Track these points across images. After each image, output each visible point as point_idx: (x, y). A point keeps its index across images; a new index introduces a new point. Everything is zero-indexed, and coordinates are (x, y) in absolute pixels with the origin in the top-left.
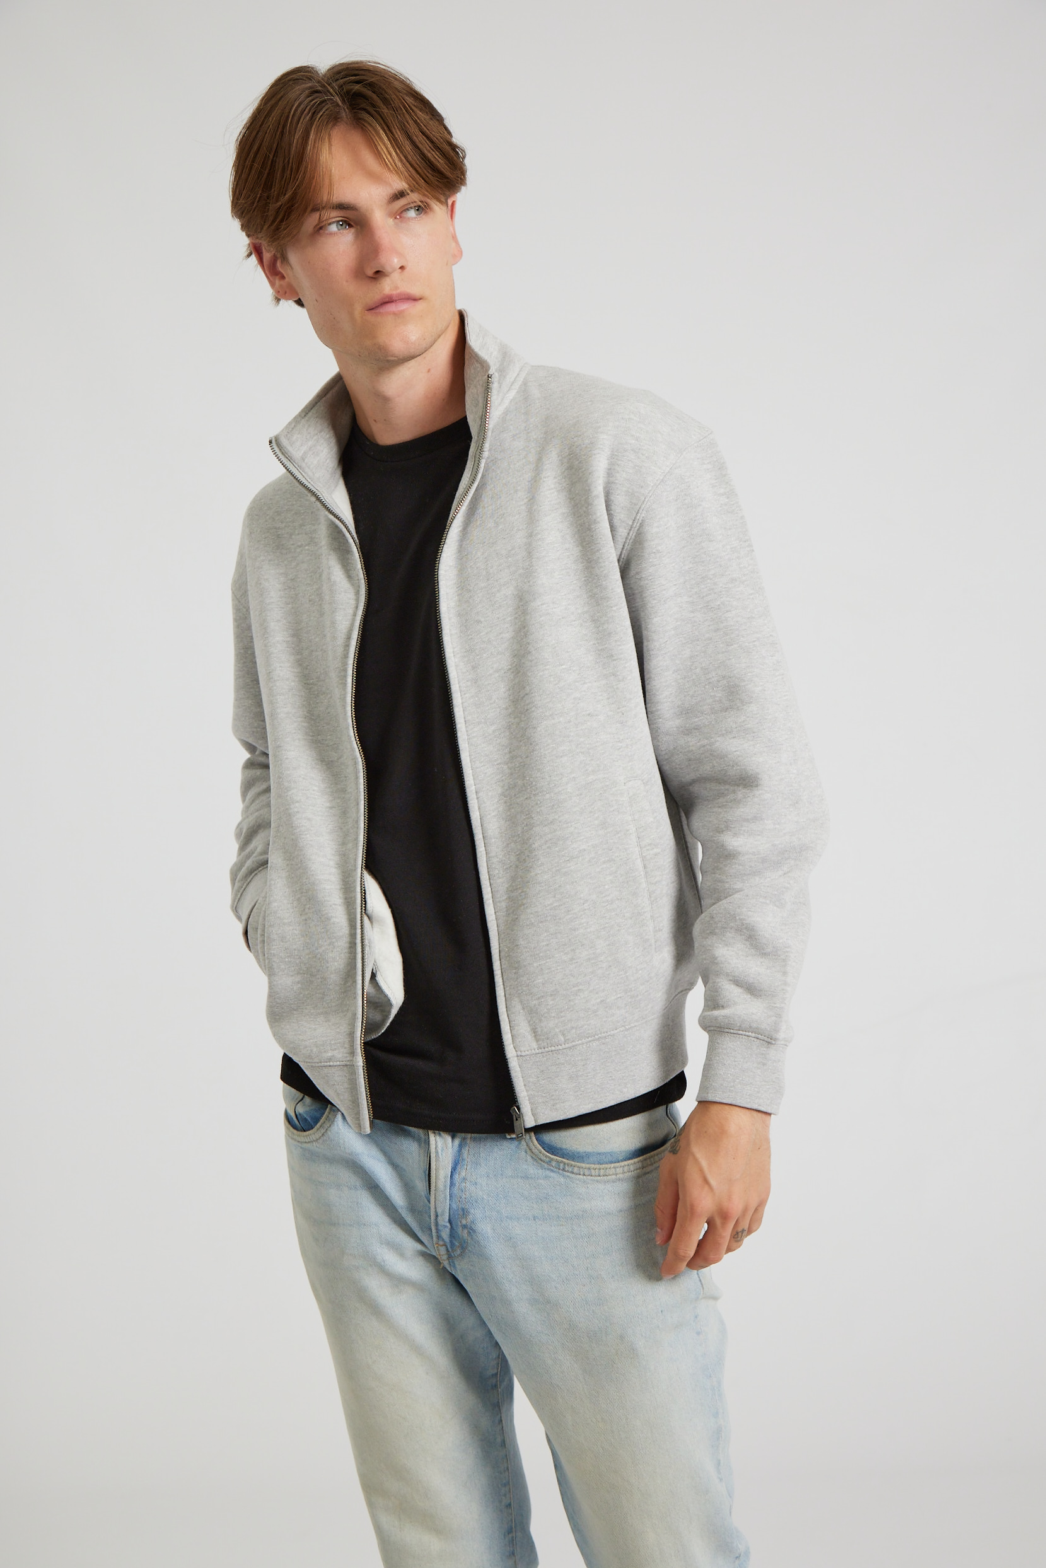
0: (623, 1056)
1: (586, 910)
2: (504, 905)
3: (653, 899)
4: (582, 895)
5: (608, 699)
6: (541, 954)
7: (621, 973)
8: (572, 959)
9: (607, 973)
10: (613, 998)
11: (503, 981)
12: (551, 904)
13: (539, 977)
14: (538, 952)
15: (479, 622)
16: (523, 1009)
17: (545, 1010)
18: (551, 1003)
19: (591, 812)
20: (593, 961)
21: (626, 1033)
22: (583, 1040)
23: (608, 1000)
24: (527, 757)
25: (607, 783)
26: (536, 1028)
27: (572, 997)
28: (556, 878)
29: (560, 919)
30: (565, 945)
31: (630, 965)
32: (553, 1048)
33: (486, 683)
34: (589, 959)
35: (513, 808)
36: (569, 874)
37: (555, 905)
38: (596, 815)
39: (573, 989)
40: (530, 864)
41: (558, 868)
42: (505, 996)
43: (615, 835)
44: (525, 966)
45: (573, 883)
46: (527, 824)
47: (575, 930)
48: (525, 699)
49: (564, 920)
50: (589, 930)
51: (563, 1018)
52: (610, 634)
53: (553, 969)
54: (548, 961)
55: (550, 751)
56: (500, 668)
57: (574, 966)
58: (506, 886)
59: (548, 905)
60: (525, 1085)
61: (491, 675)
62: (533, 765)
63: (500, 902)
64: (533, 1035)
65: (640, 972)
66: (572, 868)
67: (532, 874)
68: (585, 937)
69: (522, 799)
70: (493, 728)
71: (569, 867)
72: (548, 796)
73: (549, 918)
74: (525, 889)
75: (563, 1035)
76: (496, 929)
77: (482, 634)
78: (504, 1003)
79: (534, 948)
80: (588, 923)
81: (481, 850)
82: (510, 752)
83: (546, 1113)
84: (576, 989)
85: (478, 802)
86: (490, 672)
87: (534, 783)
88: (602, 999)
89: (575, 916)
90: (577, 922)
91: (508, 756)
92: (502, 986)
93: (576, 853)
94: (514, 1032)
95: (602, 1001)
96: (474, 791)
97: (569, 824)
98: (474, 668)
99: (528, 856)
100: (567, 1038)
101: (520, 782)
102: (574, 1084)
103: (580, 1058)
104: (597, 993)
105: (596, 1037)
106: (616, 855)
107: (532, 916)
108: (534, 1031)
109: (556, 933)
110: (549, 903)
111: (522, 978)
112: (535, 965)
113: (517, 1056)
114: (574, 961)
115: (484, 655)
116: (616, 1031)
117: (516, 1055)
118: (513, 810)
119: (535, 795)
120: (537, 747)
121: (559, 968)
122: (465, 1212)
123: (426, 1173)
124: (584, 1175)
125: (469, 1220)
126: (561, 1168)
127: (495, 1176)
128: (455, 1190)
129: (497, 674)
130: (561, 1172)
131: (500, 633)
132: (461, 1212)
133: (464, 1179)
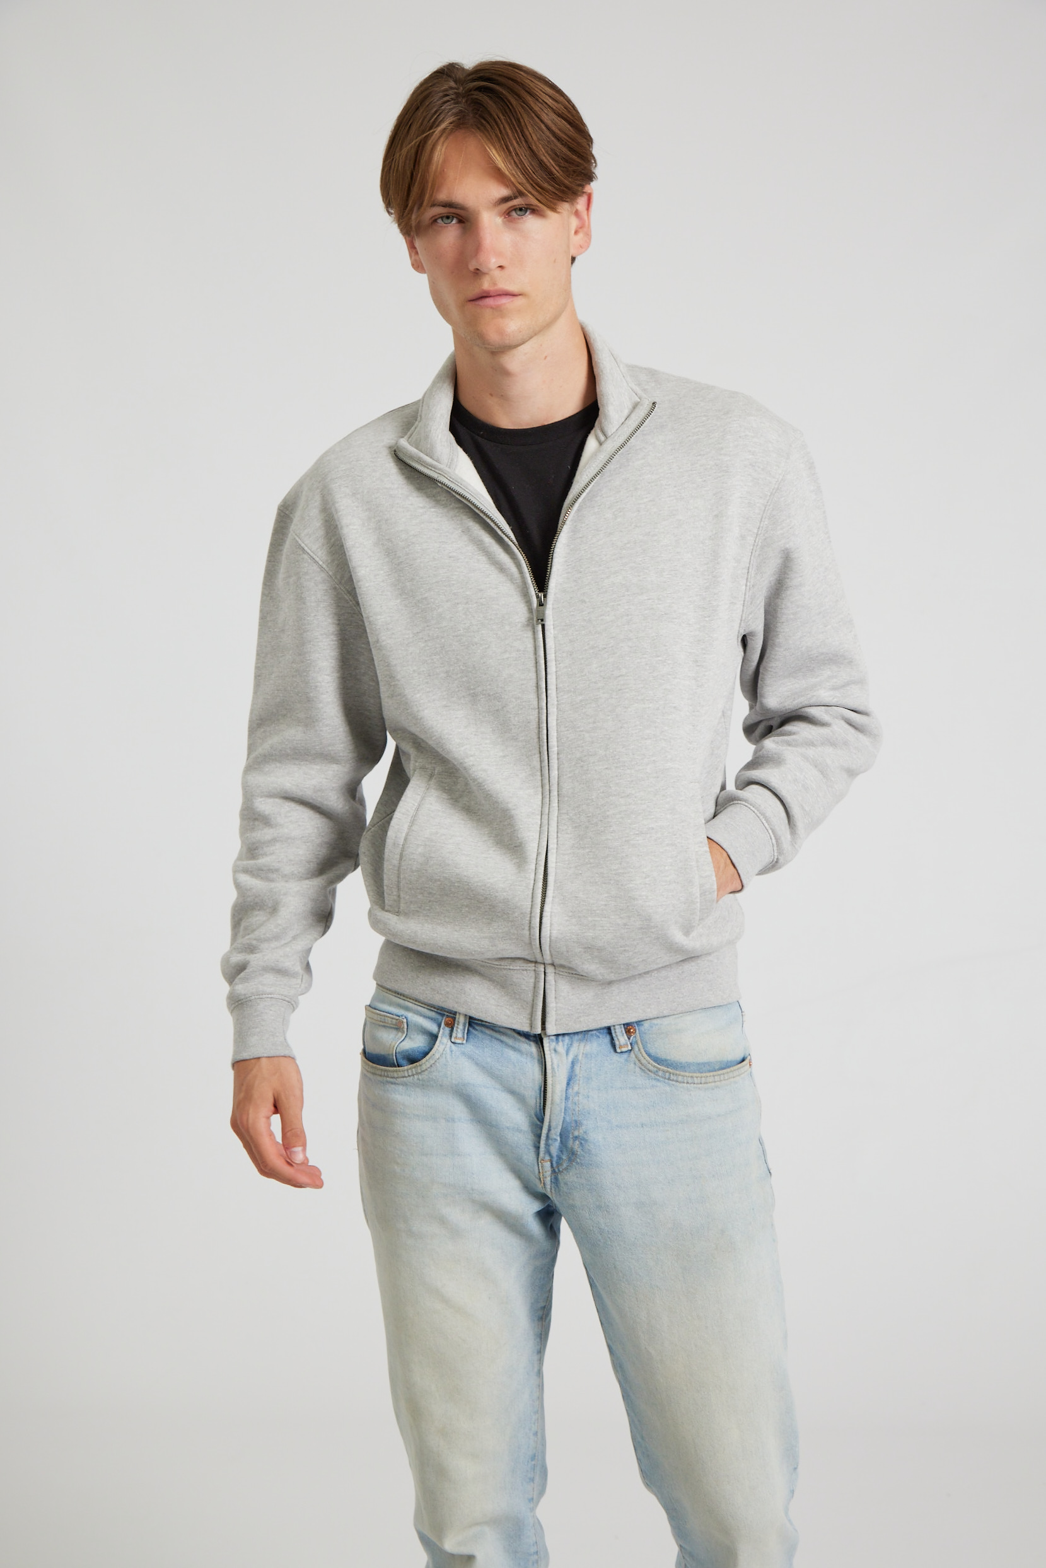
15: (583, 601)
33: (581, 657)
56: (596, 645)
61: (586, 650)
77: (584, 613)
82: (594, 722)
115: (583, 632)
122: (578, 1124)
123: (541, 1090)
124: (688, 1083)
125: (581, 1131)
126: (667, 1077)
127: (606, 1088)
128: (570, 1104)
129: (592, 651)
130: (666, 1081)
131: (601, 615)
132: (573, 1124)
133: (578, 1093)
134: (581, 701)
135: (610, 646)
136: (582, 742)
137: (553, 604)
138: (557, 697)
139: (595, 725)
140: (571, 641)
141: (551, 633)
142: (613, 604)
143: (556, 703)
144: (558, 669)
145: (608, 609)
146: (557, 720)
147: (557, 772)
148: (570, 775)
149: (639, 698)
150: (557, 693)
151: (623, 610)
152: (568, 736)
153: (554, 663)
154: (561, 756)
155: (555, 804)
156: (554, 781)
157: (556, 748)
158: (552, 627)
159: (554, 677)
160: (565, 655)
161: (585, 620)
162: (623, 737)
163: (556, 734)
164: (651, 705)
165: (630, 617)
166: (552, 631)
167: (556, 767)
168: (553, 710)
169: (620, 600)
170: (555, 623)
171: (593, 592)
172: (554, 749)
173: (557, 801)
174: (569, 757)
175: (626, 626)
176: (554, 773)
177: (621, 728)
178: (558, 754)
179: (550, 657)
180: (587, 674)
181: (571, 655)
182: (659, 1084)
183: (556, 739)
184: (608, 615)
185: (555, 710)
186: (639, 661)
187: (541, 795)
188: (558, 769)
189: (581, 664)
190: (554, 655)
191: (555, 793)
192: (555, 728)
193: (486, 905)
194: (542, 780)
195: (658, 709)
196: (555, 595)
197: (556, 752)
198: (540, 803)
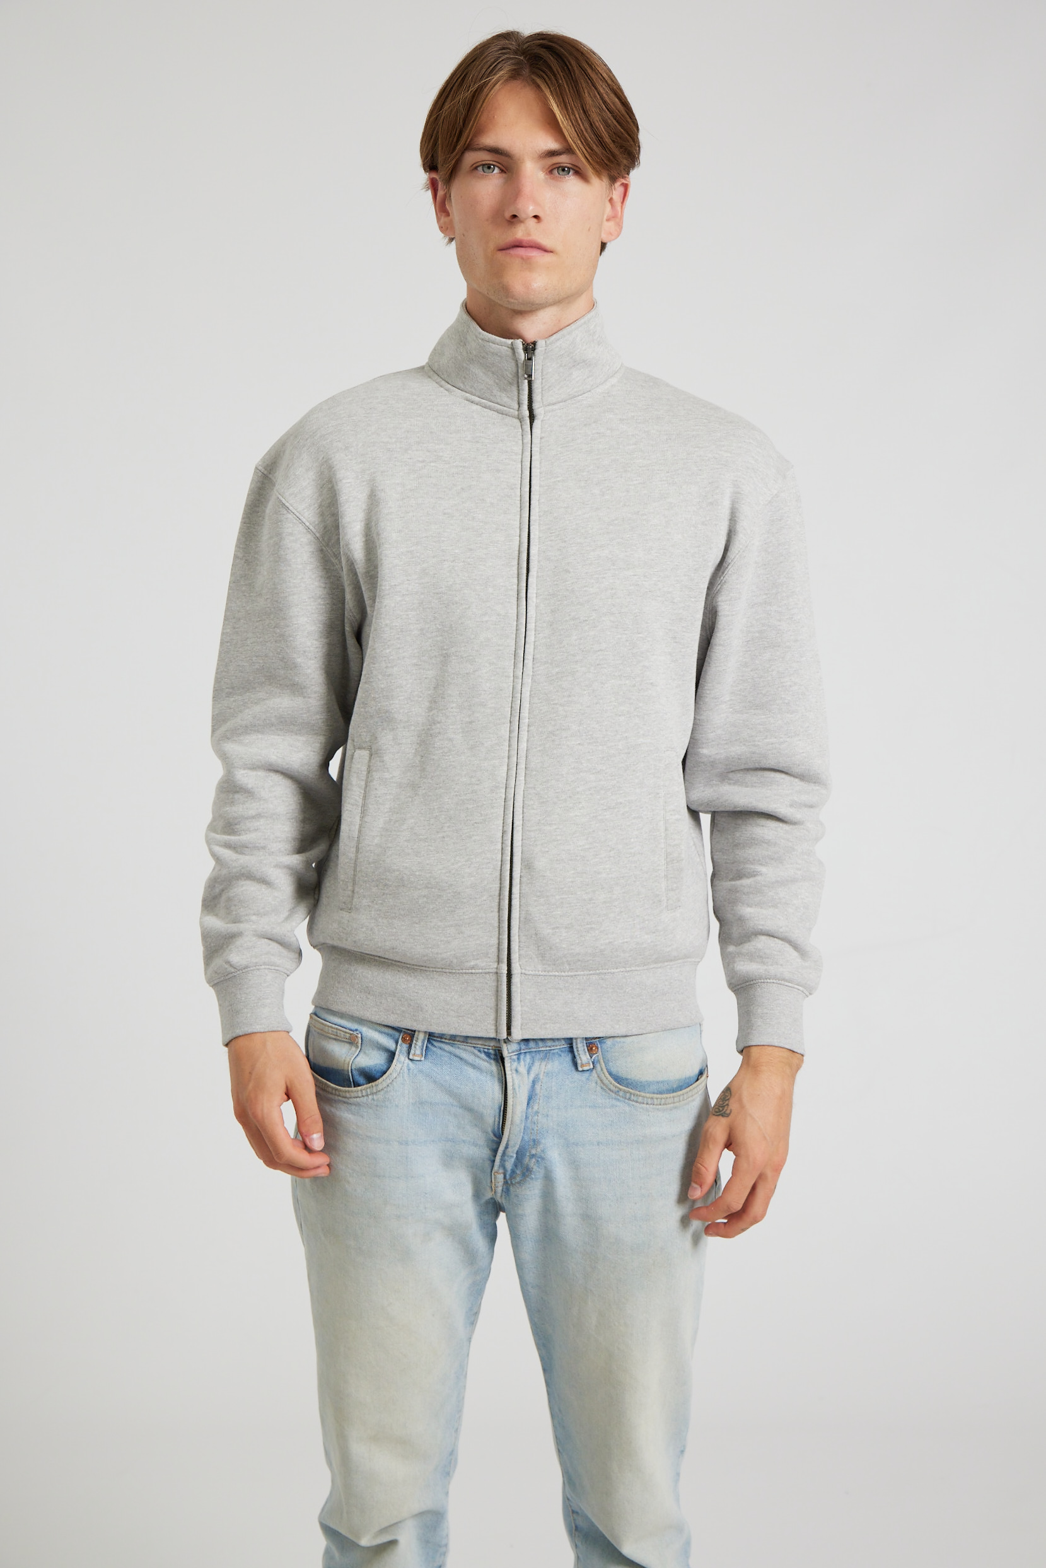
0: (621, 995)
7: (629, 920)
9: (619, 917)
10: (621, 942)
15: (567, 571)
17: (557, 940)
18: (564, 934)
21: (626, 974)
27: (584, 934)
33: (560, 628)
51: (573, 949)
54: (570, 896)
56: (577, 617)
61: (567, 621)
100: (571, 967)
102: (569, 1010)
103: (578, 987)
104: (607, 934)
105: (598, 971)
112: (557, 897)
116: (617, 971)
123: (500, 1109)
124: (647, 1104)
125: (539, 1149)
126: (628, 1098)
127: (565, 1107)
128: (528, 1123)
129: (573, 622)
130: (626, 1101)
131: (585, 586)
133: (537, 1113)
134: (557, 673)
135: (592, 618)
136: (555, 715)
137: (537, 572)
138: (533, 668)
139: (570, 699)
140: (552, 611)
141: (533, 602)
142: (597, 576)
143: (532, 674)
144: (537, 639)
145: (593, 581)
146: (531, 691)
147: (525, 745)
148: (538, 749)
149: (616, 674)
150: (533, 664)
151: (607, 583)
152: (541, 708)
153: (533, 632)
154: (531, 728)
155: (521, 778)
156: (522, 753)
157: (527, 720)
158: (535, 595)
159: (533, 647)
160: (545, 625)
161: (568, 590)
162: (597, 713)
163: (528, 705)
164: (627, 682)
165: (613, 591)
166: (535, 600)
167: (525, 740)
168: (528, 680)
169: (606, 573)
170: (539, 591)
171: (578, 563)
172: (525, 721)
173: (524, 775)
174: (540, 730)
175: (610, 600)
176: (523, 745)
177: (596, 704)
178: (528, 725)
179: (531, 626)
180: (566, 646)
181: (551, 625)
182: (618, 1103)
183: (527, 711)
184: (592, 587)
185: (530, 681)
186: (619, 636)
187: (506, 766)
188: (528, 741)
189: (561, 635)
190: (534, 624)
191: (522, 766)
192: (528, 699)
193: (450, 893)
194: (509, 751)
195: (634, 686)
196: (539, 562)
197: (527, 724)
198: (505, 775)
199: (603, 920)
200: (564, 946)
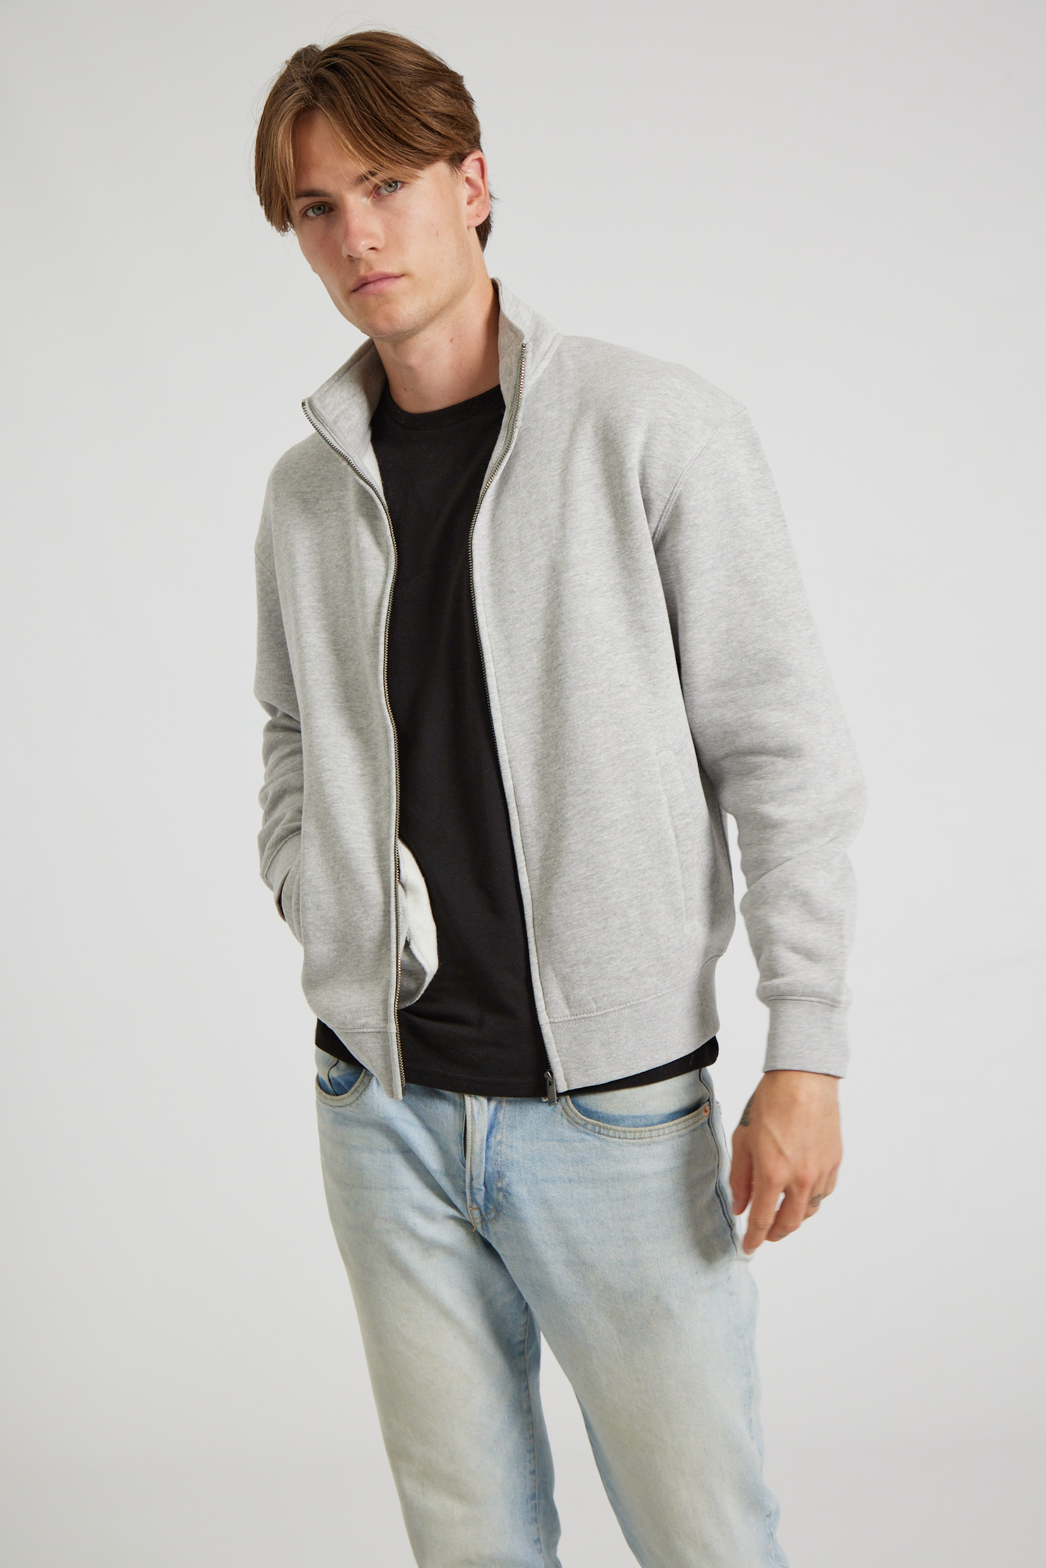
0: (655, 1023)
1: (618, 879)
2: (537, 873)
3: (684, 868)
4: (615, 865)
5: (639, 670)
6: (574, 923)
7: (653, 941)
8: (604, 928)
9: (639, 941)
10: (645, 966)
11: (537, 949)
12: (585, 874)
13: (572, 946)
14: (571, 921)
15: (512, 591)
16: (556, 976)
17: (578, 978)
18: (584, 970)
19: (624, 782)
20: (625, 930)
21: (658, 1000)
22: (615, 1008)
23: (640, 968)
24: (560, 727)
25: (640, 754)
26: (569, 996)
27: (605, 966)
28: (589, 848)
29: (592, 888)
30: (597, 914)
31: (662, 933)
32: (585, 1015)
34: (621, 927)
35: (546, 777)
36: (601, 844)
37: (588, 874)
38: (629, 785)
39: (606, 957)
40: (563, 834)
41: (591, 838)
42: (539, 963)
43: (647, 805)
44: (558, 934)
45: (605, 852)
46: (560, 795)
47: (607, 899)
48: (558, 669)
49: (597, 889)
50: (621, 899)
51: (596, 986)
52: (642, 605)
53: (585, 937)
54: (581, 929)
55: (584, 721)
57: (606, 934)
58: (540, 855)
59: (581, 874)
60: (558, 1051)
61: (524, 645)
62: (566, 735)
63: (534, 870)
64: (566, 1002)
65: (672, 940)
66: (604, 838)
67: (565, 843)
68: (618, 906)
69: (555, 768)
70: (526, 697)
71: (603, 837)
72: (581, 766)
73: (582, 888)
74: (558, 859)
75: (596, 1002)
76: (530, 897)
77: (515, 604)
78: (538, 970)
79: (567, 917)
80: (620, 892)
81: (514, 818)
82: (543, 722)
83: (579, 1078)
84: (608, 957)
85: (511, 771)
86: (524, 642)
87: (567, 754)
88: (634, 967)
89: (608, 886)
90: (610, 891)
91: (541, 725)
92: (536, 953)
93: (609, 823)
94: (547, 999)
95: (634, 969)
96: (507, 761)
97: (603, 795)
98: (506, 637)
99: (561, 825)
100: (599, 1005)
101: (553, 752)
102: (606, 1051)
103: (612, 1025)
104: (629, 961)
105: (628, 1004)
106: (648, 824)
107: (565, 885)
108: (567, 998)
109: (589, 902)
110: (582, 872)
111: (555, 946)
112: (568, 933)
113: (550, 1023)
114: (606, 930)
115: (518, 625)
116: (648, 999)
117: (548, 1021)
118: (546, 780)
119: (568, 765)
120: (571, 718)
121: (591, 936)
122: (500, 1175)
125: (504, 1183)
126: (597, 1131)
127: (531, 1139)
128: (491, 1153)
129: (530, 645)
130: (596, 1134)
131: (533, 604)
132: (496, 1175)
133: (500, 1142)
138: (500, 700)
148: (526, 783)
150: (500, 696)
152: (519, 741)
159: (494, 678)
160: (504, 653)
161: (517, 610)
170: (489, 619)
171: (520, 579)
181: (510, 653)
189: (520, 658)
199: (623, 947)
200: (585, 982)
